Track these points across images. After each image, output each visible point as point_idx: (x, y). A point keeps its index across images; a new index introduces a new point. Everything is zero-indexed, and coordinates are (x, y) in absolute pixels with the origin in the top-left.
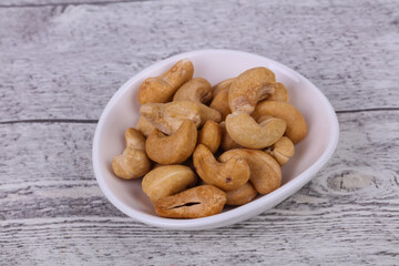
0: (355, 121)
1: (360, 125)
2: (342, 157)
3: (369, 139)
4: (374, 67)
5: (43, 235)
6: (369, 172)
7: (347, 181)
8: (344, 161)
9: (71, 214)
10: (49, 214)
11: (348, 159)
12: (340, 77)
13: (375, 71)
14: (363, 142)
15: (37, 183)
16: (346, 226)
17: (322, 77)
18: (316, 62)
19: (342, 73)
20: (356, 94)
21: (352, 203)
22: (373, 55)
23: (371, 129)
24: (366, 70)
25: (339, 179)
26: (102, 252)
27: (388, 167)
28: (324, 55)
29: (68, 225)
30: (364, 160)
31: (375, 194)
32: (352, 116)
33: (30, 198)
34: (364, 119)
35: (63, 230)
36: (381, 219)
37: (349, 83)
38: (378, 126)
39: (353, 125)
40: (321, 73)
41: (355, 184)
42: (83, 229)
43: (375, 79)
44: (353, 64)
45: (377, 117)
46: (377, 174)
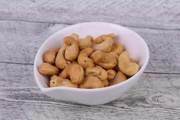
0: (167, 77)
1: (169, 79)
2: (160, 90)
3: (172, 84)
4: (178, 58)
5: (32, 107)
6: (170, 96)
7: (160, 99)
8: (160, 92)
9: (45, 100)
10: (36, 99)
11: (162, 91)
12: (163, 60)
13: (178, 59)
15: (33, 87)
16: (157, 116)
17: (156, 60)
18: (154, 54)
19: (164, 59)
20: (169, 67)
21: (161, 107)
22: (178, 53)
23: (173, 81)
24: (174, 59)
25: (157, 98)
26: (55, 116)
28: (158, 52)
29: (43, 104)
30: (169, 92)
31: (171, 105)
32: (166, 75)
33: (29, 92)
35: (40, 106)
36: (172, 115)
37: (167, 63)
38: (176, 80)
39: (166, 79)
40: (156, 58)
41: (164, 101)
42: (49, 106)
43: (178, 62)
44: (170, 56)
45: (176, 76)
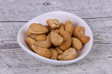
14: (103, 26)
27: (111, 33)
34: (103, 20)
46: (107, 35)
